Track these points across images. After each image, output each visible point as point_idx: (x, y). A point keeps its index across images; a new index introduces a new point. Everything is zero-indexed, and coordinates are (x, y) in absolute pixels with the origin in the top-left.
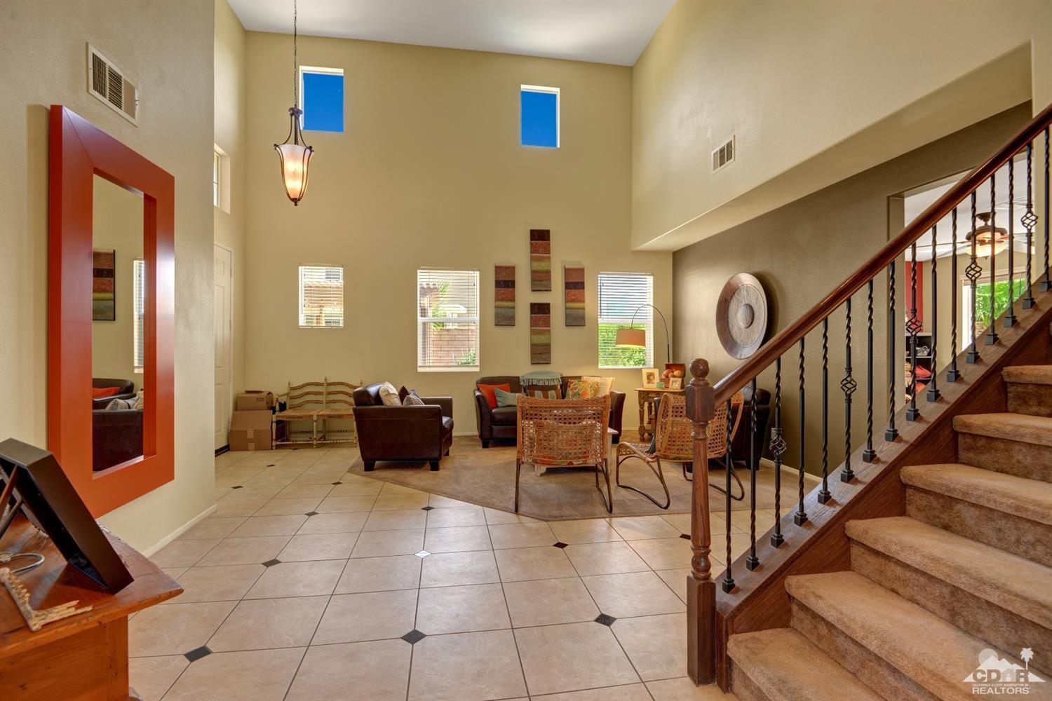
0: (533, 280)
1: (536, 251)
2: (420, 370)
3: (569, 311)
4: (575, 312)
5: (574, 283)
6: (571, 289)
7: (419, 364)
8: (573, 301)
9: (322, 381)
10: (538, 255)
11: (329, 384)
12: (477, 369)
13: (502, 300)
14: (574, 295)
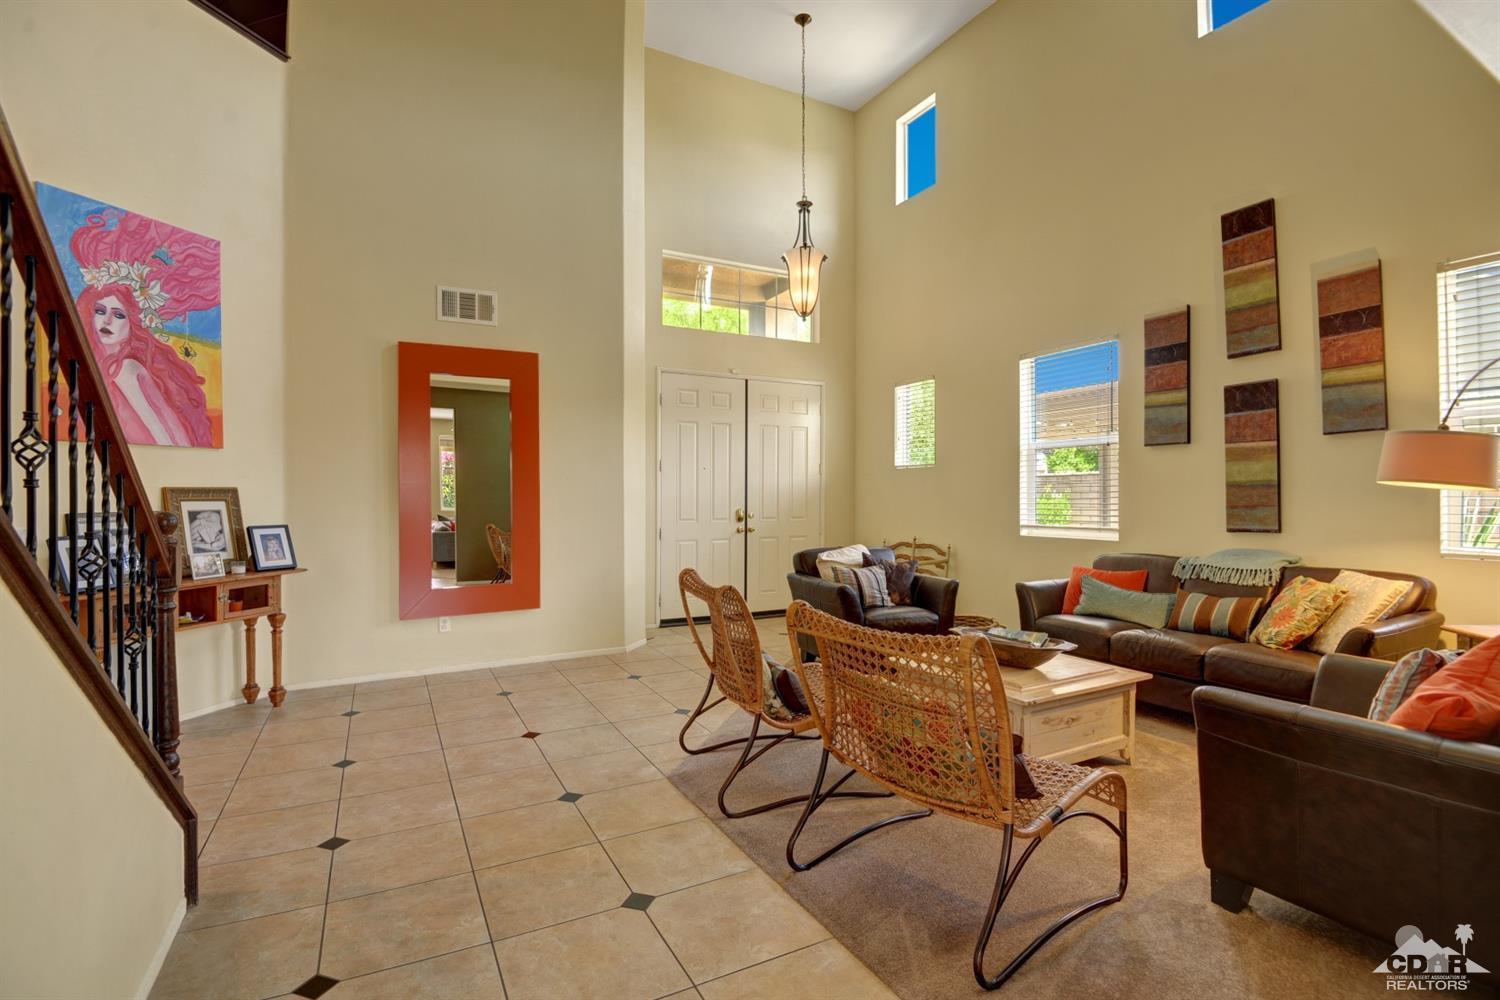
0: (1232, 331)
1: (1236, 260)
2: (1024, 532)
3: (1333, 394)
4: (1346, 393)
5: (1347, 316)
6: (1337, 333)
7: (1022, 523)
8: (1343, 364)
9: (911, 541)
10: (1245, 268)
11: (919, 546)
12: (1115, 537)
13: (1160, 389)
14: (1346, 347)
